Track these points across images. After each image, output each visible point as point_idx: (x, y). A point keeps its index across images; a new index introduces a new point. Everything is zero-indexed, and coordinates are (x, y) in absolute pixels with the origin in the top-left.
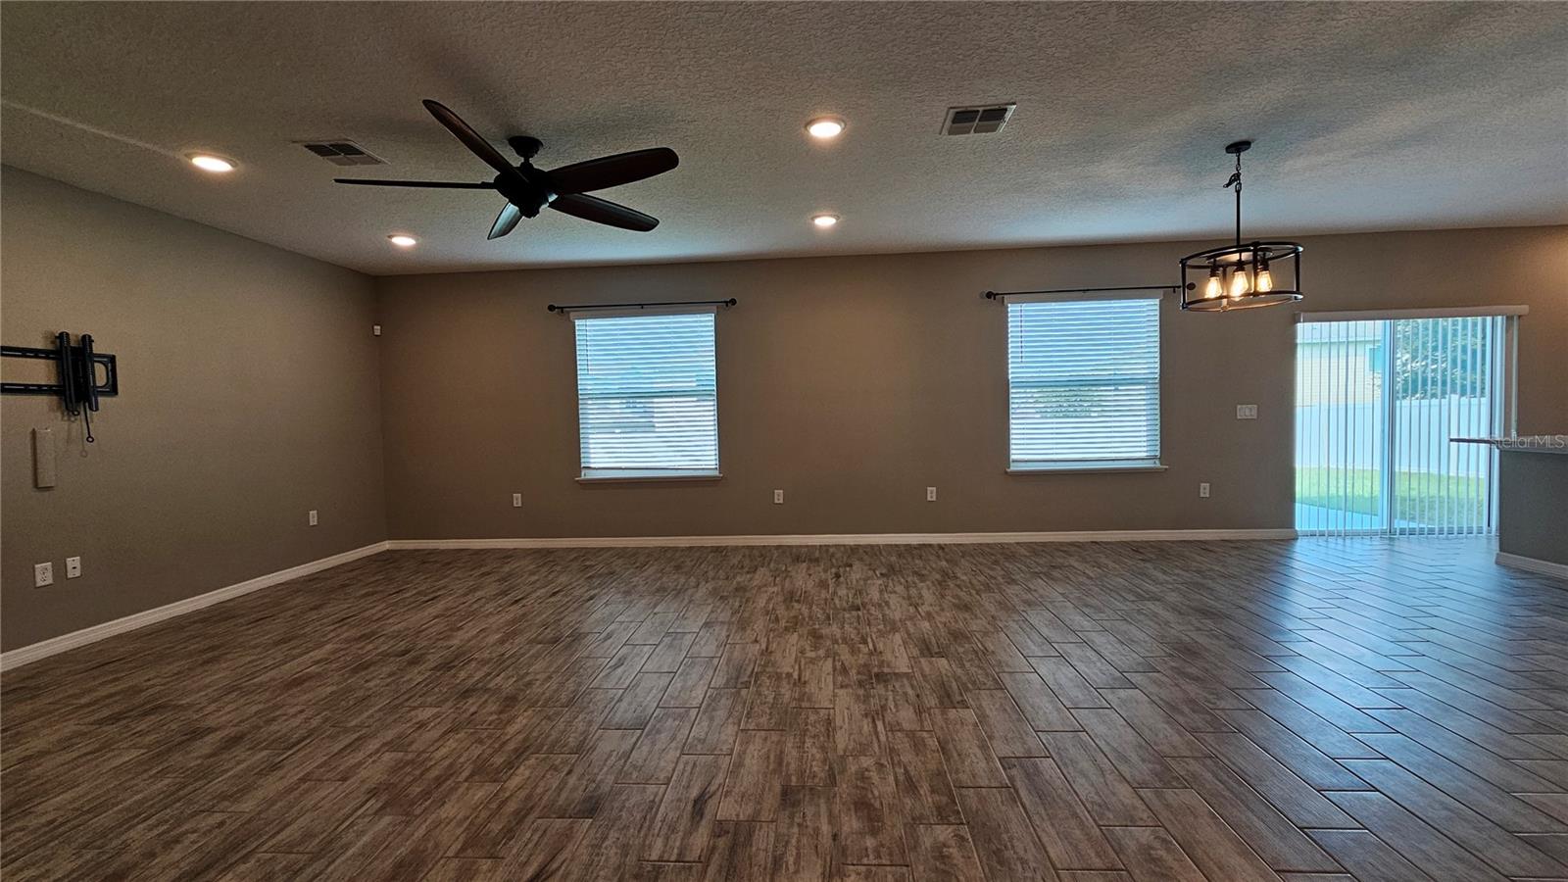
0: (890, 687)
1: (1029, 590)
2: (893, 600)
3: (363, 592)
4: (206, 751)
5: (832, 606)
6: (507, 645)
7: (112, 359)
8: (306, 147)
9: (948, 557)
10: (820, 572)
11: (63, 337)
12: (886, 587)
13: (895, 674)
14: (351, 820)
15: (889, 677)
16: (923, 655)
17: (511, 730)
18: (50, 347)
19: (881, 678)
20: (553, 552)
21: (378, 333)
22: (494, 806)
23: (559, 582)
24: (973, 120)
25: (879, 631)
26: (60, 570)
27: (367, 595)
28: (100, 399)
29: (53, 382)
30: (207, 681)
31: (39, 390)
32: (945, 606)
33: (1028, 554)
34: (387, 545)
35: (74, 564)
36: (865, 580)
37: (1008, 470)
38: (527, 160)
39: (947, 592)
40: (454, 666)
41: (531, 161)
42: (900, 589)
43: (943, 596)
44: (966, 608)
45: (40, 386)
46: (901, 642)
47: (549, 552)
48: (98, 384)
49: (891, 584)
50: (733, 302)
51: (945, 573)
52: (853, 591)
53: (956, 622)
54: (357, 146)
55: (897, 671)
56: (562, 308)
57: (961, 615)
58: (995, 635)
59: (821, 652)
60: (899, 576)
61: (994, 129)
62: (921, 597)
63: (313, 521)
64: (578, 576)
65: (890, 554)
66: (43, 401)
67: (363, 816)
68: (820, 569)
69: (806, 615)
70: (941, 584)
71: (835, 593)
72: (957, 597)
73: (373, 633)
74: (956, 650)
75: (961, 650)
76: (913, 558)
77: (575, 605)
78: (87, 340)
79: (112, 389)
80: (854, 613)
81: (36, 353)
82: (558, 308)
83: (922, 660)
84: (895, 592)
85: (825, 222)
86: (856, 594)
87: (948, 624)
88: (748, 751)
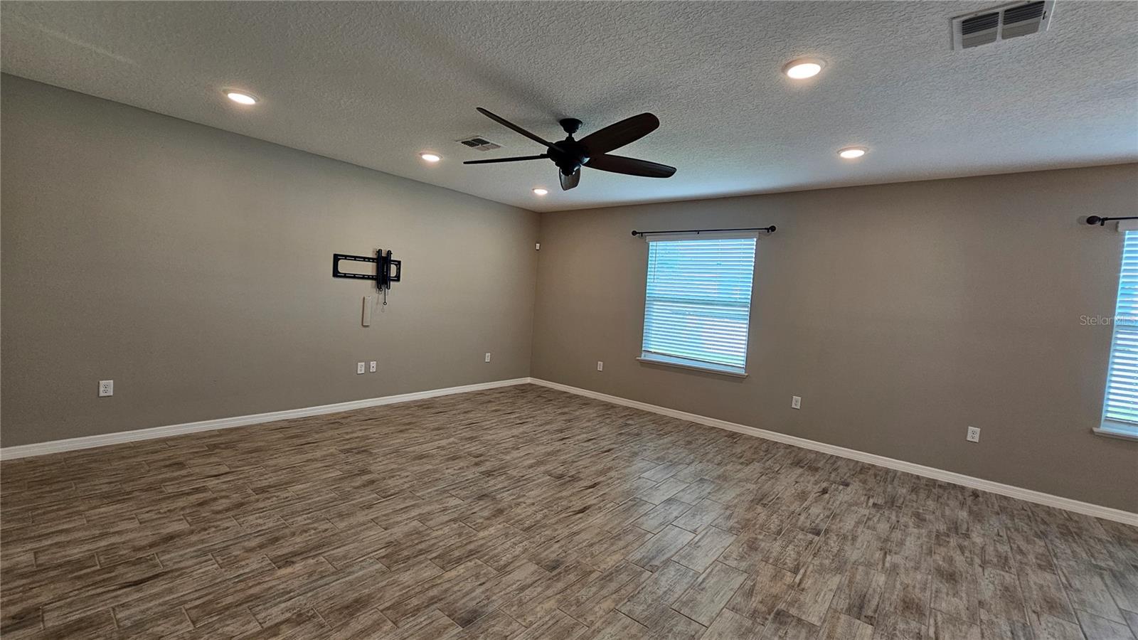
0: (781, 633)
1: (1068, 587)
2: (865, 536)
3: (494, 408)
4: (357, 484)
5: (794, 521)
6: (531, 470)
7: (399, 262)
8: (462, 143)
9: (975, 508)
10: (811, 484)
11: (379, 252)
12: (869, 519)
13: (799, 620)
14: (364, 558)
15: (789, 620)
16: (849, 611)
17: (481, 534)
18: (375, 257)
19: (781, 618)
20: (615, 407)
21: (538, 248)
22: (426, 586)
23: (598, 432)
24: (995, 24)
25: (821, 565)
26: (368, 367)
27: (496, 411)
28: (391, 283)
29: (374, 274)
30: (391, 442)
31: (369, 278)
32: (924, 565)
33: (1104, 537)
34: (529, 380)
35: (373, 364)
36: (850, 505)
37: (1095, 430)
38: (570, 135)
39: (943, 550)
40: (493, 475)
41: (573, 135)
42: (883, 527)
43: (930, 552)
44: (951, 577)
45: (369, 276)
46: (834, 587)
47: (612, 406)
48: (391, 276)
49: (876, 519)
50: (773, 229)
51: (955, 527)
52: (827, 513)
53: (924, 589)
54: (484, 139)
55: (803, 618)
56: (642, 233)
57: (936, 584)
58: (964, 628)
59: (744, 565)
60: (894, 513)
61: (1034, 29)
62: (901, 543)
63: (488, 360)
64: (614, 431)
65: (902, 485)
66: (369, 282)
67: (370, 558)
68: (812, 479)
69: (761, 521)
70: (940, 538)
71: (807, 508)
72: (951, 560)
73: (476, 437)
74: (896, 623)
75: (901, 626)
76: (928, 497)
77: (594, 453)
78: (389, 253)
79: (398, 278)
80: (810, 536)
81: (369, 259)
82: (639, 233)
83: (843, 617)
84: (874, 529)
85: (852, 154)
86: (828, 517)
87: (910, 588)
88: (603, 632)
